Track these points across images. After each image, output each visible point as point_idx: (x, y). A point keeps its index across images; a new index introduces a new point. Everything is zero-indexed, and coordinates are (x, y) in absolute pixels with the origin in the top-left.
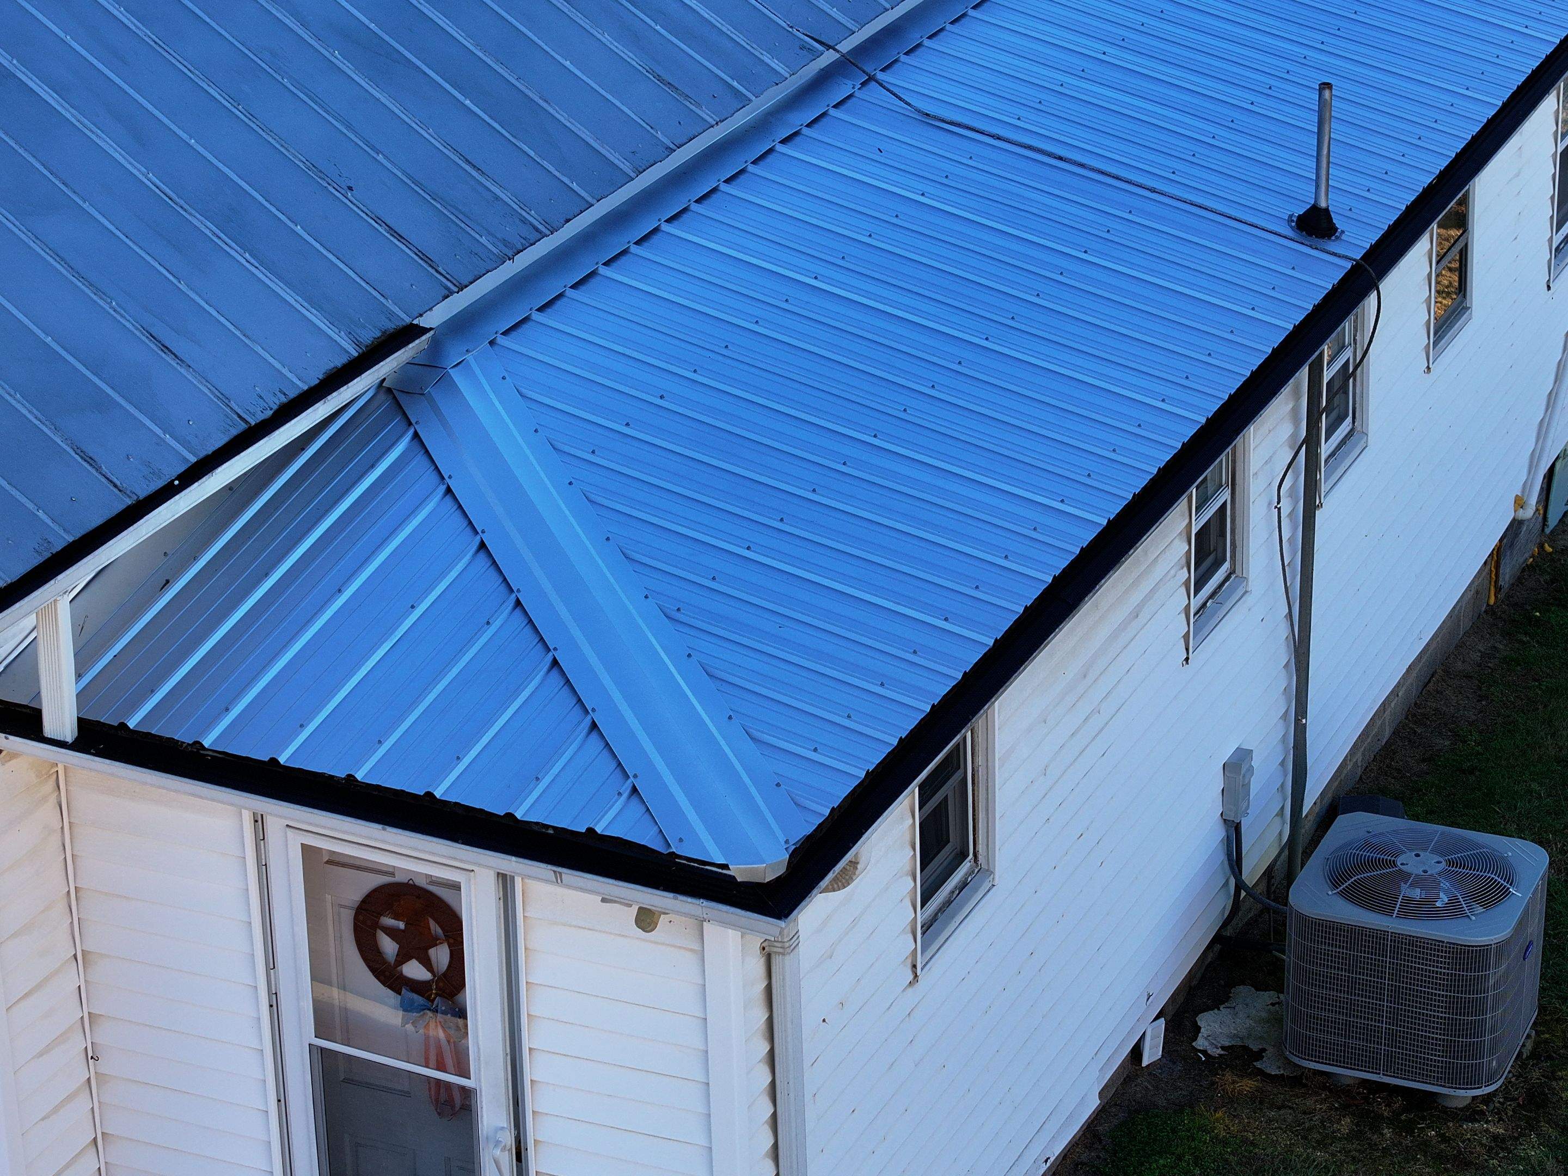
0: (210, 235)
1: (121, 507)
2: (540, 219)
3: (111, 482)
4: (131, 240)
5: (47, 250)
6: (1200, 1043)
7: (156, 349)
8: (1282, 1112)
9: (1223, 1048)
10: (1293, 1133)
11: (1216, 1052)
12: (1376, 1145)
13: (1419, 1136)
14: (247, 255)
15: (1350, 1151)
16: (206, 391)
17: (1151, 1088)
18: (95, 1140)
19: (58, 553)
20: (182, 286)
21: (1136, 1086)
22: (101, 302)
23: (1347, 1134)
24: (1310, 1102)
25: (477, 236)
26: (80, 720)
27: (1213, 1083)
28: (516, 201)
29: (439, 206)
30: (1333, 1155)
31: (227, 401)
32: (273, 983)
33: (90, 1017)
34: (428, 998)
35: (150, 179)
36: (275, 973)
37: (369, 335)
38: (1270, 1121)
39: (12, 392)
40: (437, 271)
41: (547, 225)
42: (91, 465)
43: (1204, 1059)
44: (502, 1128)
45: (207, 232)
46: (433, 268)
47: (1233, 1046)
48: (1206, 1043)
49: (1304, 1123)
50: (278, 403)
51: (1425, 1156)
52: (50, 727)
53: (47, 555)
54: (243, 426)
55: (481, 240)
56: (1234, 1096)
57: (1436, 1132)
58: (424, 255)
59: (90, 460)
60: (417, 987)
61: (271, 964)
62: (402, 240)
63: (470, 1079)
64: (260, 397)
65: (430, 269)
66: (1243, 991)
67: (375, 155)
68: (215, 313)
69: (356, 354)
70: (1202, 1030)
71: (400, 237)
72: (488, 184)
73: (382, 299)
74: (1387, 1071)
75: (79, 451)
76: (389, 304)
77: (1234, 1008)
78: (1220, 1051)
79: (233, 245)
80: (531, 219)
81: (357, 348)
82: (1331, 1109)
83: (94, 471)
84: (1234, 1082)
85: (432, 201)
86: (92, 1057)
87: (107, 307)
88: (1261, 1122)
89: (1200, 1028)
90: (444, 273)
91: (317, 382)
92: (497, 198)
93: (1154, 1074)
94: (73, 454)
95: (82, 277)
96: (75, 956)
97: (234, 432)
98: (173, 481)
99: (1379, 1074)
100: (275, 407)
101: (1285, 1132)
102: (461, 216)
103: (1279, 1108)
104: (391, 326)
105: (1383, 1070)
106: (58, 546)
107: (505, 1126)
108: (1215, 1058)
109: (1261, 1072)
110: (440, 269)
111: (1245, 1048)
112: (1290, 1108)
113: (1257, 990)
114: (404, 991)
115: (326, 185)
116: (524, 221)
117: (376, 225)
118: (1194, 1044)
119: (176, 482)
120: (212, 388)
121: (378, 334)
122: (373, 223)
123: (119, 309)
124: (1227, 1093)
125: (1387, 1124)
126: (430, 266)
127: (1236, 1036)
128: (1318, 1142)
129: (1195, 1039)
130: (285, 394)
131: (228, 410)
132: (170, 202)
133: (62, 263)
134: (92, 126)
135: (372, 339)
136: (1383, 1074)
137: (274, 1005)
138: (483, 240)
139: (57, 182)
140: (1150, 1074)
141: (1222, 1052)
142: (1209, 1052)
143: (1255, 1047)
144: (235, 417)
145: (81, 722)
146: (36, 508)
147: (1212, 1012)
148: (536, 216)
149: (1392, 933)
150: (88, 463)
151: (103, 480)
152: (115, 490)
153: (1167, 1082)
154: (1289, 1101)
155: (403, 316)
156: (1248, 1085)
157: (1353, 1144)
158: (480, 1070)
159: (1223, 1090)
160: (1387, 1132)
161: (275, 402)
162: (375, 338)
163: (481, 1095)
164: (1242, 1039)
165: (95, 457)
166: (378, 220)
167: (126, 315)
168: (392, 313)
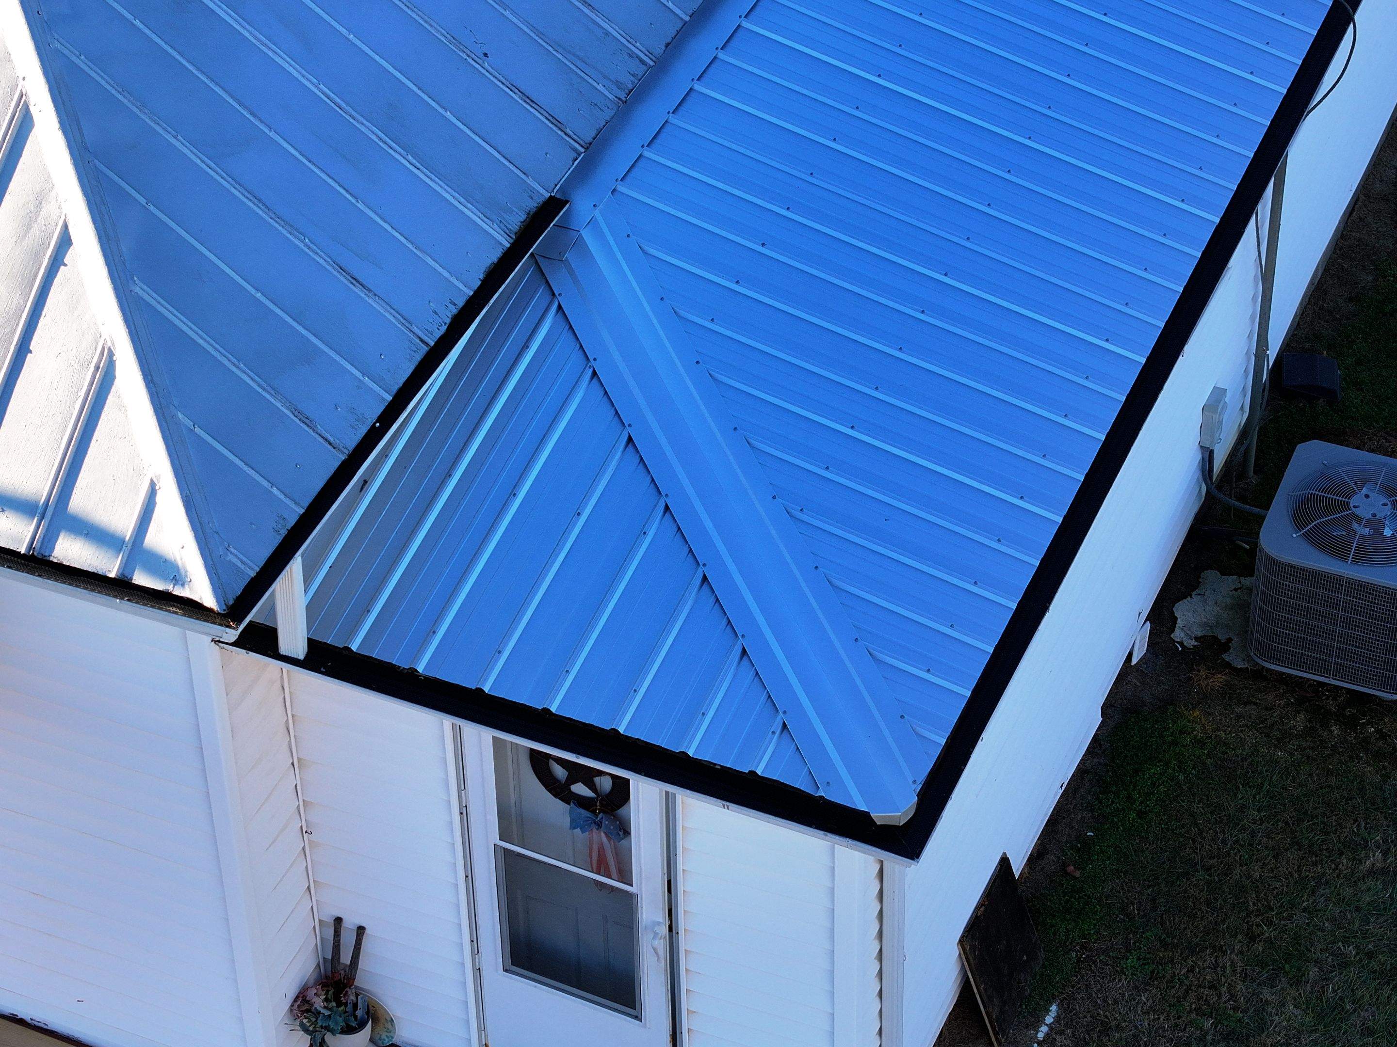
0: (377, 140)
1: (336, 464)
2: (644, 50)
3: (326, 440)
4: (314, 164)
5: (246, 194)
6: (1178, 635)
7: (346, 282)
8: (1249, 707)
9: (1196, 639)
10: (1257, 730)
11: (1190, 643)
12: (1326, 742)
13: (1361, 732)
14: (410, 157)
15: (1305, 749)
16: (392, 319)
17: (1139, 684)
18: (309, 888)
19: (292, 528)
20: (360, 206)
21: (1126, 684)
22: (297, 242)
23: (1302, 731)
24: (1270, 697)
25: (595, 84)
26: (310, 641)
27: (1190, 678)
28: (624, 34)
29: (560, 56)
30: (1292, 755)
31: (409, 326)
32: (464, 799)
33: (304, 804)
34: (594, 812)
35: (320, 90)
36: (465, 794)
37: (516, 220)
38: (1239, 717)
39: (236, 362)
40: (566, 134)
41: (650, 56)
42: (308, 426)
43: (1180, 649)
44: (659, 923)
45: (374, 137)
46: (562, 131)
47: (1204, 636)
48: (1182, 635)
49: (1266, 720)
50: (450, 316)
51: (1367, 755)
52: (284, 648)
53: (284, 532)
54: (426, 349)
55: (598, 87)
56: (1207, 691)
57: (1375, 728)
58: (553, 117)
59: (307, 421)
60: (582, 802)
61: (462, 785)
62: (534, 105)
63: (632, 886)
64: (435, 313)
65: (559, 132)
66: (1210, 576)
67: (503, 12)
68: (389, 229)
69: (508, 245)
70: (1179, 621)
71: (532, 102)
72: (598, 20)
73: (523, 176)
74: (1336, 676)
75: (296, 413)
76: (530, 181)
77: (1204, 595)
78: (1194, 642)
79: (397, 147)
80: (637, 51)
81: (508, 238)
82: (1288, 705)
83: (311, 431)
84: (1207, 678)
85: (554, 52)
86: (305, 832)
87: (301, 245)
88: (1231, 718)
89: (1176, 619)
90: (571, 133)
91: (479, 283)
92: (607, 34)
93: (1141, 670)
94: (292, 416)
95: (279, 217)
96: (293, 764)
97: (418, 357)
98: (375, 423)
99: (1329, 678)
100: (448, 321)
101: (1251, 730)
102: (579, 63)
103: (1246, 704)
104: (533, 205)
105: (1333, 675)
106: (292, 521)
107: (662, 921)
108: (1190, 649)
109: (1228, 665)
110: (568, 131)
111: (1215, 638)
112: (1255, 704)
113: (1223, 574)
114: (572, 804)
115: (466, 57)
116: (631, 55)
117: (511, 93)
118: (1172, 636)
119: (378, 425)
120: (397, 315)
121: (523, 217)
122: (508, 90)
123: (312, 246)
124: (1202, 688)
125: (1335, 720)
126: (560, 129)
127: (1205, 625)
128: (1278, 740)
129: (1173, 631)
130: (455, 305)
131: (411, 335)
132: (340, 111)
133: (260, 205)
134: (267, 42)
135: (519, 224)
136: (1332, 678)
137: (464, 812)
138: (600, 87)
139: (245, 113)
140: (1137, 671)
141: (1196, 643)
142: (1185, 643)
143: (1222, 638)
144: (418, 341)
145: (311, 642)
146: (270, 485)
147: (1185, 601)
148: (641, 47)
149: (1347, 578)
150: (306, 424)
151: (321, 440)
152: (329, 447)
153: (1152, 677)
154: (1253, 696)
155: (542, 191)
156: (1218, 680)
157: (1307, 741)
158: (641, 883)
159: (1198, 685)
160: (1336, 730)
161: (447, 315)
162: (521, 222)
163: (642, 899)
164: (1211, 627)
165: (312, 417)
166: (513, 87)
167: (319, 251)
168: (533, 190)
